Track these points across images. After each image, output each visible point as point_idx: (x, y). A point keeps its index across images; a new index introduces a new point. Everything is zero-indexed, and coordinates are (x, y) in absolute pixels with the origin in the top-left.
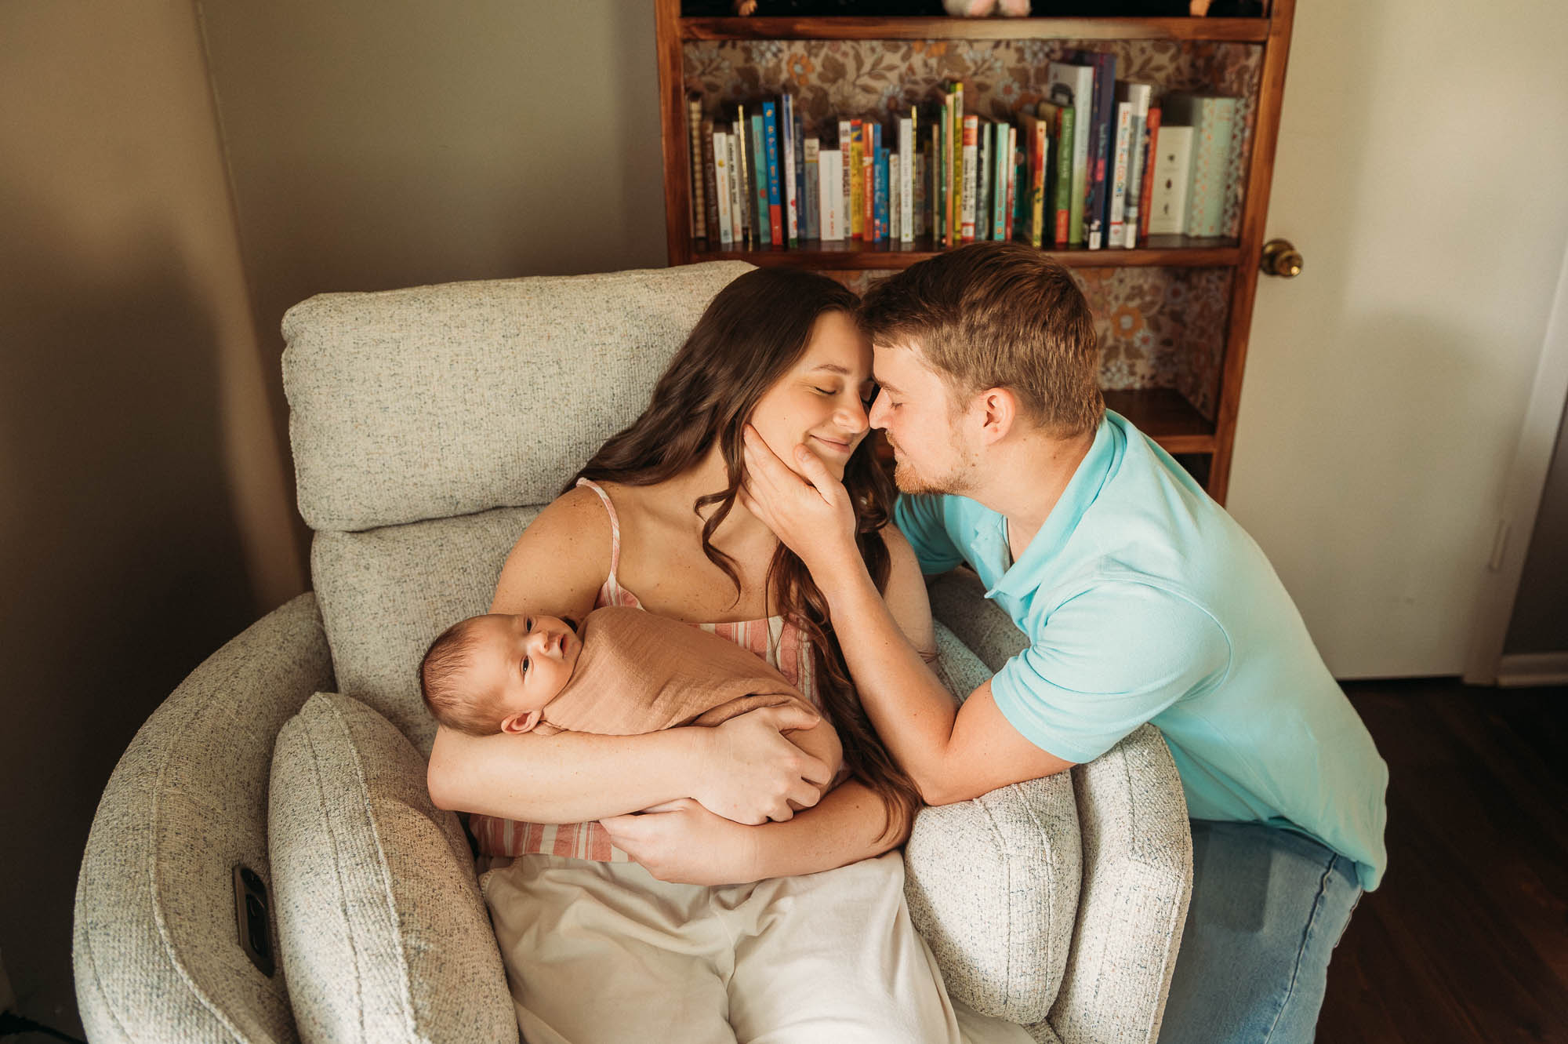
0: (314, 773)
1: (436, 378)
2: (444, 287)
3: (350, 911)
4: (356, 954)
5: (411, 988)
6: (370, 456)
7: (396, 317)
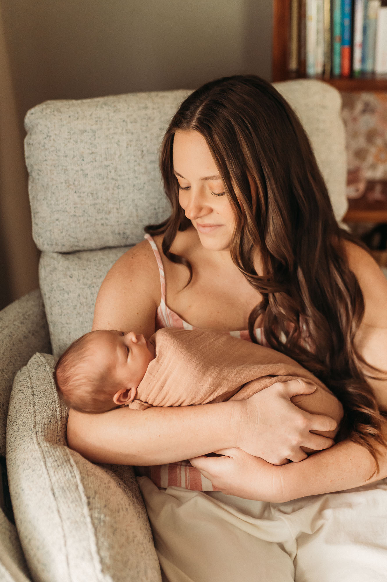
0: (32, 405)
1: (117, 156)
2: (123, 97)
3: (57, 494)
4: (62, 521)
5: (97, 544)
6: (76, 206)
7: (94, 116)
